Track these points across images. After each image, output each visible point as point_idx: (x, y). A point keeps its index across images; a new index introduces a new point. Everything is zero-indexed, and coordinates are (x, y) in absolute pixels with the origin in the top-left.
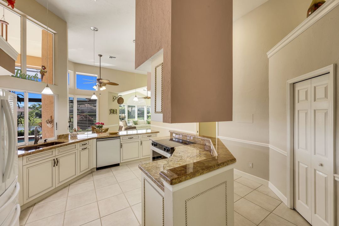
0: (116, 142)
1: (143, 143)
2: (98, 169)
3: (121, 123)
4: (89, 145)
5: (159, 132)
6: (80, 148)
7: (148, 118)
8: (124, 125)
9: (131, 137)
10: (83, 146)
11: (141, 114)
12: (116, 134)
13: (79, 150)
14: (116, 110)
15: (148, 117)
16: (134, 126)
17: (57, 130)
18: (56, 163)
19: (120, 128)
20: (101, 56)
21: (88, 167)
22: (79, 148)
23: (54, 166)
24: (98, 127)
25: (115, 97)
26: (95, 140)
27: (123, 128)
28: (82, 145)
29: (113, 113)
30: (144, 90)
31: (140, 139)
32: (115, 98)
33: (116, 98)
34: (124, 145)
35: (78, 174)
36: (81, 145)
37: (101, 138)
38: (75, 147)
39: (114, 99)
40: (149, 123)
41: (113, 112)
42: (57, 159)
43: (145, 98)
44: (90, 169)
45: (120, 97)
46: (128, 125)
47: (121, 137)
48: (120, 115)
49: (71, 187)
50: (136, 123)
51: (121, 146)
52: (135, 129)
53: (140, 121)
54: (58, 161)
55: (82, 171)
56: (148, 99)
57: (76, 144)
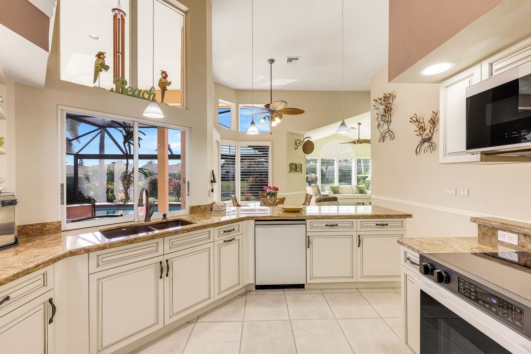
0: (297, 231)
1: (365, 241)
2: (259, 287)
3: (310, 190)
4: (238, 233)
5: (410, 216)
6: (220, 238)
7: (359, 183)
8: (314, 192)
9: (332, 222)
10: (226, 233)
11: (345, 177)
12: (297, 211)
13: (216, 243)
14: (301, 165)
15: (358, 180)
16: (332, 195)
17: (188, 195)
18: (164, 269)
19: (308, 199)
20: (272, 61)
21: (238, 283)
22: (216, 239)
23: (161, 277)
24: (269, 194)
25: (299, 141)
26: (252, 222)
27: (313, 199)
28: (224, 232)
29: (296, 170)
30: (352, 128)
31: (355, 229)
32: (299, 143)
33: (301, 143)
34: (315, 242)
35: (215, 297)
36: (222, 232)
37: (264, 219)
38: (207, 236)
39: (296, 144)
40: (361, 191)
41: (295, 168)
42: (167, 261)
43: (354, 142)
44: (241, 286)
45: (308, 141)
46: (322, 193)
47: (308, 221)
48: (308, 176)
49: (199, 325)
50: (335, 191)
51: (308, 243)
52: (336, 202)
53: (344, 187)
54: (168, 267)
55: (225, 291)
56: (361, 143)
57: (212, 229)
